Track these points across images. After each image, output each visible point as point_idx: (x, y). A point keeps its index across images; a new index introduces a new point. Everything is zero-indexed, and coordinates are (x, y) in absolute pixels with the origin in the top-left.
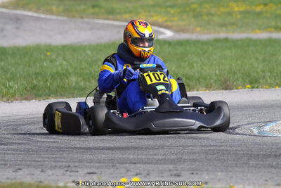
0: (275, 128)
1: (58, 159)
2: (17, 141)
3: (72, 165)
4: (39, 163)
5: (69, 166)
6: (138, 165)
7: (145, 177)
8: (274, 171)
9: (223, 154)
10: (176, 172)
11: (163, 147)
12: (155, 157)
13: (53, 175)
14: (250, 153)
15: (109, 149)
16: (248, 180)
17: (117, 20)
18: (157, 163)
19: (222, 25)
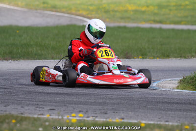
0: (160, 85)
1: (30, 100)
2: (3, 87)
3: (40, 103)
4: (19, 102)
5: (38, 104)
6: (80, 106)
7: (85, 113)
8: (163, 112)
9: (131, 100)
10: (104, 111)
11: (93, 94)
12: (89, 100)
13: (29, 109)
14: (147, 100)
15: (60, 94)
16: (148, 117)
17: (58, 12)
18: (91, 105)
19: (122, 18)
